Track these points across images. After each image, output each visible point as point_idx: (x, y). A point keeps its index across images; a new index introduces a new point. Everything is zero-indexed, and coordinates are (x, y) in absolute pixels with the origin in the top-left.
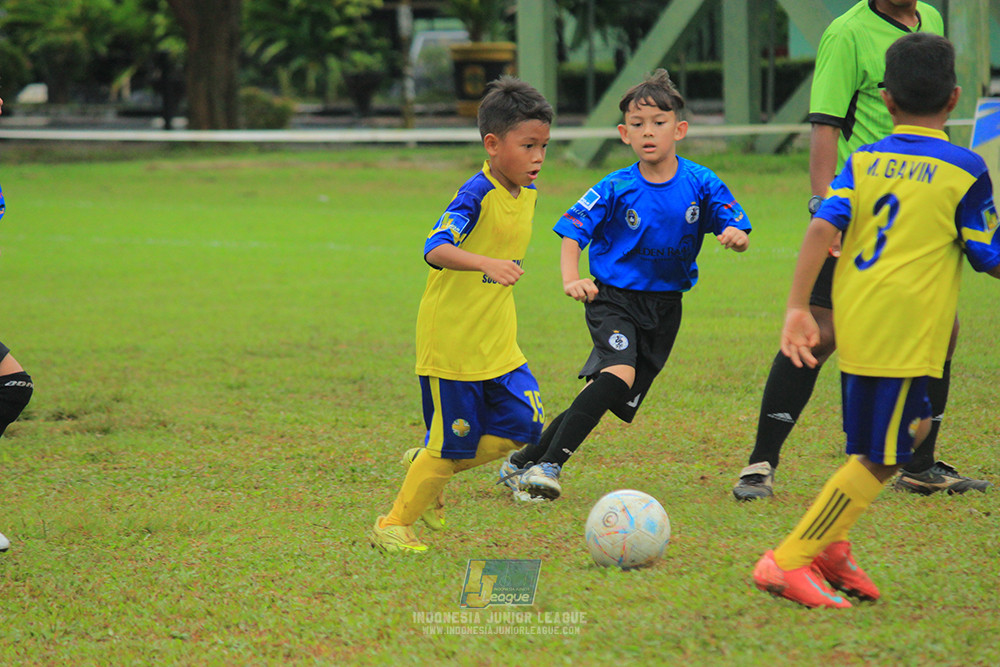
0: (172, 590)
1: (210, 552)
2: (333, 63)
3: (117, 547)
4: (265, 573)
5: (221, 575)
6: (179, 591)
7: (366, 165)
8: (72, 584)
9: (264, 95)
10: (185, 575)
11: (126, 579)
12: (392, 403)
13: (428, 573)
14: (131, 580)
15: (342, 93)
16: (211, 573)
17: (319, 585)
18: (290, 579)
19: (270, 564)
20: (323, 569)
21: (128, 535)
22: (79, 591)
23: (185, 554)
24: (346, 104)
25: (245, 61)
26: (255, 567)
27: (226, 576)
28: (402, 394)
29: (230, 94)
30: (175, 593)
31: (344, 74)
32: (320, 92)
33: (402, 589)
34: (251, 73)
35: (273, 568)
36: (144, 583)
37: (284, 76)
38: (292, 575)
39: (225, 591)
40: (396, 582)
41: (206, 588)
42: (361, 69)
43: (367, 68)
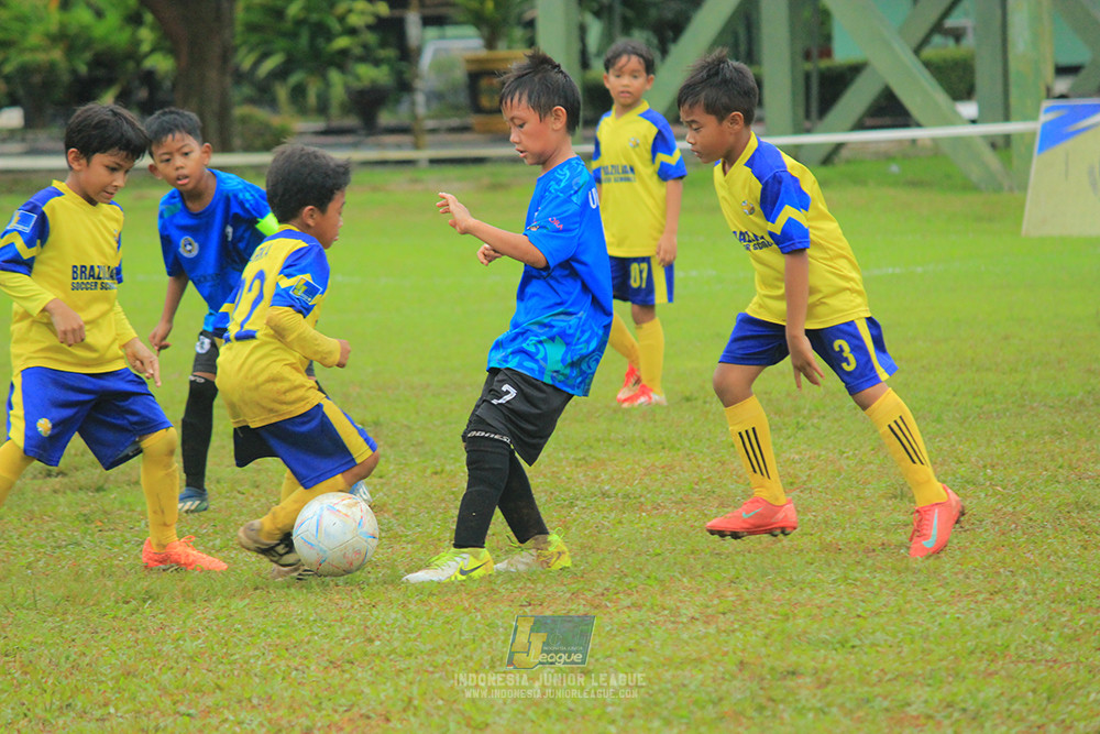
0: (177, 663)
1: (217, 619)
2: (335, 76)
3: (115, 617)
4: (278, 641)
5: (230, 645)
6: (184, 663)
7: (375, 189)
8: (67, 658)
9: (261, 114)
10: (190, 646)
11: (127, 651)
12: (411, 449)
13: (457, 636)
14: (132, 652)
15: (346, 109)
16: (219, 643)
17: (337, 653)
18: (306, 647)
19: (283, 631)
20: (342, 635)
21: (127, 603)
22: (76, 667)
23: (190, 623)
24: (352, 121)
25: (240, 77)
26: (267, 634)
27: (236, 645)
28: (421, 440)
29: (223, 114)
30: (180, 665)
31: (347, 88)
32: (323, 109)
33: (429, 655)
34: (247, 90)
35: (287, 636)
36: (146, 656)
37: (282, 92)
38: (308, 642)
39: (235, 662)
40: (422, 647)
41: (214, 659)
42: (366, 83)
43: (373, 82)
